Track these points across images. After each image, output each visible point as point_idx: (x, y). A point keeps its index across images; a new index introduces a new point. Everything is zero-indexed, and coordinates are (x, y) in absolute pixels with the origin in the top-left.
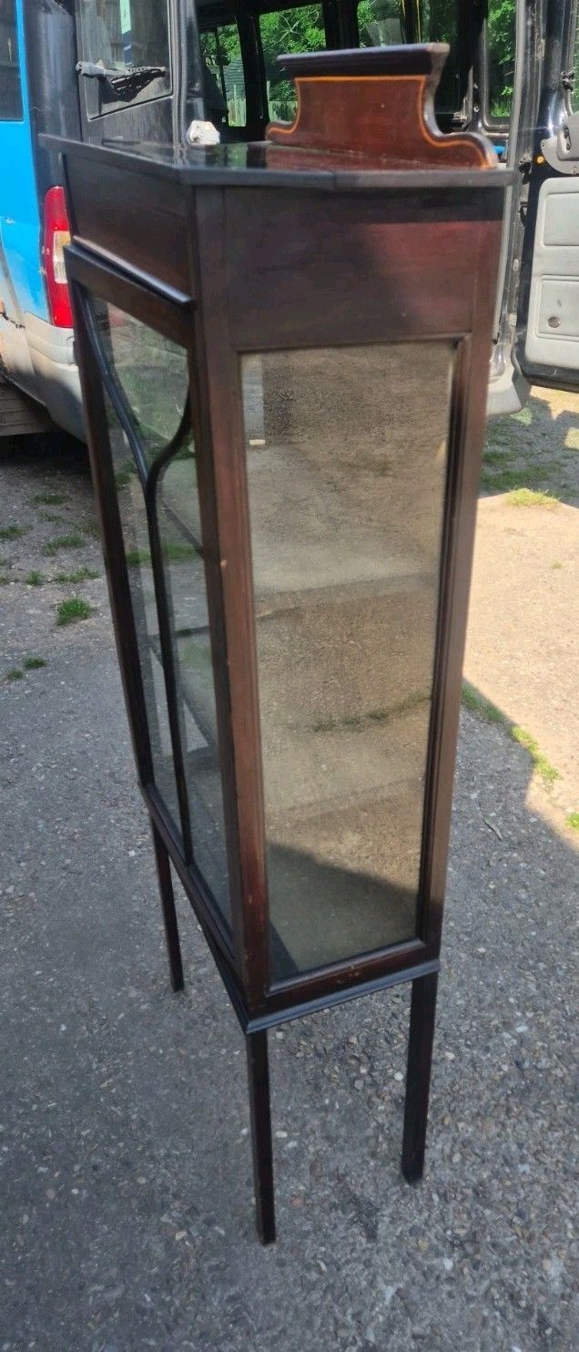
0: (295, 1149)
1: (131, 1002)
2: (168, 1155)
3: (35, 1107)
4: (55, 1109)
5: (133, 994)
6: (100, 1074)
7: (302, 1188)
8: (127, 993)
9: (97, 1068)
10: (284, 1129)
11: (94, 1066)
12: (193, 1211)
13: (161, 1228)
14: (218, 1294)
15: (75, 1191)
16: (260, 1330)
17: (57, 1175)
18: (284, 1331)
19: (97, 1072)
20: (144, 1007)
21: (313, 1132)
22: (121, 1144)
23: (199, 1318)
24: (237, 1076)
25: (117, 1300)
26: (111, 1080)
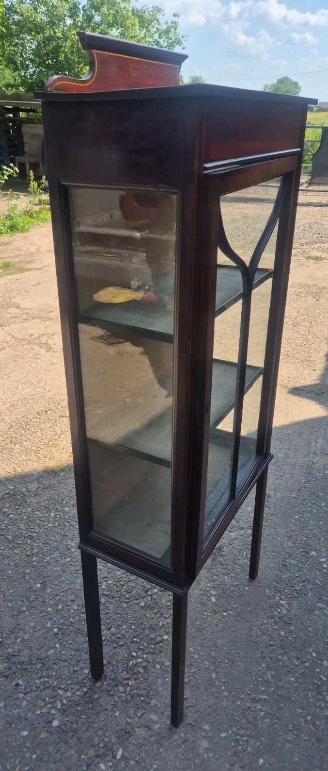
0: (214, 590)
1: (210, 739)
2: (264, 634)
3: (309, 718)
4: (299, 707)
5: (205, 744)
6: (262, 706)
7: (226, 577)
8: (207, 750)
9: (261, 710)
10: (210, 600)
11: (262, 713)
12: (271, 607)
13: (289, 611)
14: (284, 576)
15: (314, 654)
16: (280, 558)
17: (318, 670)
18: (273, 552)
19: (264, 708)
20: (206, 727)
21: (201, 590)
22: (280, 657)
23: (297, 575)
24: (204, 639)
25: (321, 603)
26: (260, 696)
